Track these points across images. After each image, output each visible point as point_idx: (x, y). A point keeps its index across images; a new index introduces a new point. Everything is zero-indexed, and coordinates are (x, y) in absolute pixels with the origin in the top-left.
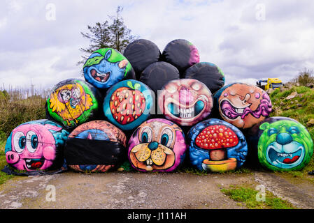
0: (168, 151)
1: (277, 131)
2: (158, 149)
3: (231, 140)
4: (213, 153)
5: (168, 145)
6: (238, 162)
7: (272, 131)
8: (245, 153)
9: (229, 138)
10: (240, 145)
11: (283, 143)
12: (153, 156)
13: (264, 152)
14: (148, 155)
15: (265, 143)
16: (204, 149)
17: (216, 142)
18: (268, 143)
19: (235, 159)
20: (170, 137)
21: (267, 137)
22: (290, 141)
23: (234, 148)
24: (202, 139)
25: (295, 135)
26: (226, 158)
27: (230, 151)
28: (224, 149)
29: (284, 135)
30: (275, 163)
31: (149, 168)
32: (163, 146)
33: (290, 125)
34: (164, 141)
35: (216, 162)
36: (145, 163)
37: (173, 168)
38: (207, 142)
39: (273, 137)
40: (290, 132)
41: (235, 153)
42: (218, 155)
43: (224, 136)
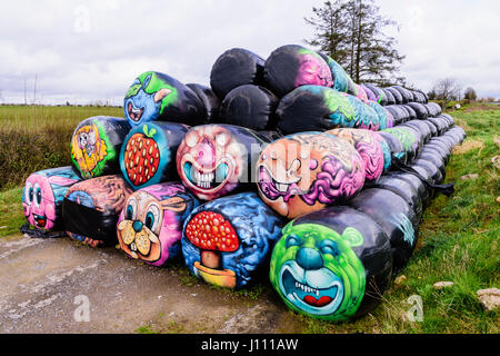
0: (153, 238)
1: (301, 243)
2: (142, 232)
3: (229, 241)
4: (205, 254)
5: (153, 229)
6: (238, 279)
7: (292, 241)
8: (248, 267)
9: (226, 237)
10: (240, 251)
11: (307, 267)
12: (137, 240)
13: (276, 272)
14: (132, 238)
15: (279, 259)
16: (194, 245)
17: (209, 238)
18: (284, 259)
19: (233, 273)
20: (156, 218)
21: (284, 249)
22: (318, 265)
23: (232, 255)
24: (192, 230)
25: (328, 257)
26: (220, 267)
27: (227, 258)
28: (218, 253)
29: (311, 252)
30: (290, 296)
31: (134, 255)
32: (147, 230)
33: (323, 237)
34: (149, 223)
35: (209, 270)
36: (129, 246)
37: (161, 262)
38: (198, 237)
39: (293, 250)
40: (322, 251)
41: (234, 264)
42: (210, 259)
43: (220, 232)
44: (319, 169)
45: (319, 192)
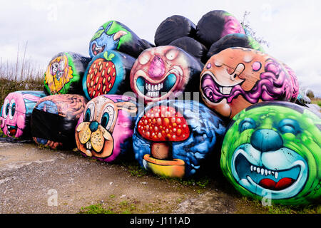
0: (107, 136)
1: (256, 126)
2: (98, 131)
3: (179, 131)
4: (155, 146)
5: (107, 128)
6: (187, 168)
7: (247, 125)
8: (198, 156)
9: (177, 127)
10: (191, 140)
11: (263, 148)
12: (93, 139)
13: (228, 158)
14: (88, 137)
15: (231, 144)
16: (146, 139)
17: (160, 130)
18: (237, 143)
19: (182, 162)
20: (111, 117)
21: (237, 134)
22: (277, 146)
23: (183, 144)
24: (145, 125)
25: (289, 136)
26: (170, 157)
27: (177, 147)
28: (168, 143)
29: (268, 133)
30: (244, 182)
31: (88, 153)
32: (102, 128)
33: (282, 116)
34: (104, 122)
35: (158, 161)
36: (85, 145)
37: (112, 158)
38: (149, 130)
39: (247, 134)
40: (280, 130)
41: (183, 152)
42: (160, 150)
43: (171, 123)
44: (262, 70)
45: (263, 91)
